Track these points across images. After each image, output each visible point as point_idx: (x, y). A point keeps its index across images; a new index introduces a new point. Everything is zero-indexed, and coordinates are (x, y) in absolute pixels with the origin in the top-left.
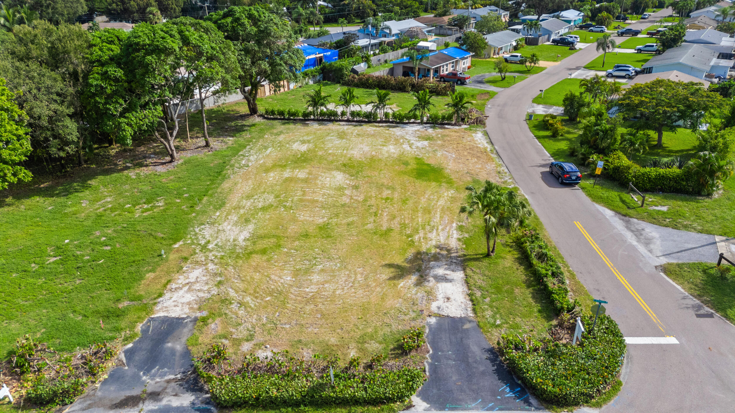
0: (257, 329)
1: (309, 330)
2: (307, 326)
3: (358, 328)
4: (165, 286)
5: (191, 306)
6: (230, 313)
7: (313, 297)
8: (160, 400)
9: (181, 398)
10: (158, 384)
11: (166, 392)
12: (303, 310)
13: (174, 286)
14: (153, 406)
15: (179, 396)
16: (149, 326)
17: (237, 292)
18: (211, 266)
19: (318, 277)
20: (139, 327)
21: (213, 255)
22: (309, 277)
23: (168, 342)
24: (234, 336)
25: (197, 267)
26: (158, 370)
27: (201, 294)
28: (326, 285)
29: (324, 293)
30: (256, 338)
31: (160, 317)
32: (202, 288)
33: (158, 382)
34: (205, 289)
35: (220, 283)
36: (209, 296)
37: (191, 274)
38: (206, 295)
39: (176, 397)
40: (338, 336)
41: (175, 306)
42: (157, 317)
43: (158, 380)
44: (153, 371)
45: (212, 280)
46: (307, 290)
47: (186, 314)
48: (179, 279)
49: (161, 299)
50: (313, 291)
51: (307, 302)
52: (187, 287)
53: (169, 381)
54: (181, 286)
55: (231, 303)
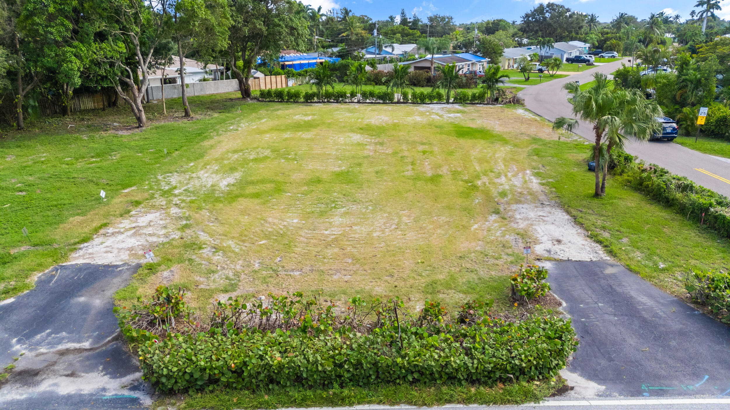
0: (243, 276)
1: (335, 277)
2: (330, 272)
3: (421, 275)
4: (96, 230)
5: (133, 252)
6: (197, 259)
7: (336, 240)
8: (36, 384)
9: (80, 379)
10: (42, 358)
11: (53, 371)
12: (320, 254)
13: (111, 230)
14: (17, 393)
15: (79, 376)
16: (54, 276)
17: (212, 236)
18: (174, 210)
19: (340, 220)
20: (35, 277)
21: (179, 200)
22: (327, 220)
23: (82, 296)
24: (202, 286)
25: (152, 211)
26: (49, 335)
27: (154, 239)
28: (355, 228)
29: (353, 236)
30: (241, 287)
31: (77, 264)
32: (156, 232)
33: (43, 354)
34: (161, 233)
35: (186, 226)
36: (165, 240)
37: (142, 218)
38: (162, 240)
39: (72, 379)
40: (387, 284)
41: (106, 252)
42: (72, 265)
43: (43, 350)
44: (38, 337)
45: (174, 224)
46: (326, 232)
47: (122, 260)
48: (121, 223)
49: (86, 244)
50: (336, 233)
51: (328, 245)
52: (133, 231)
53: (63, 353)
54: (122, 230)
55: (200, 248)
